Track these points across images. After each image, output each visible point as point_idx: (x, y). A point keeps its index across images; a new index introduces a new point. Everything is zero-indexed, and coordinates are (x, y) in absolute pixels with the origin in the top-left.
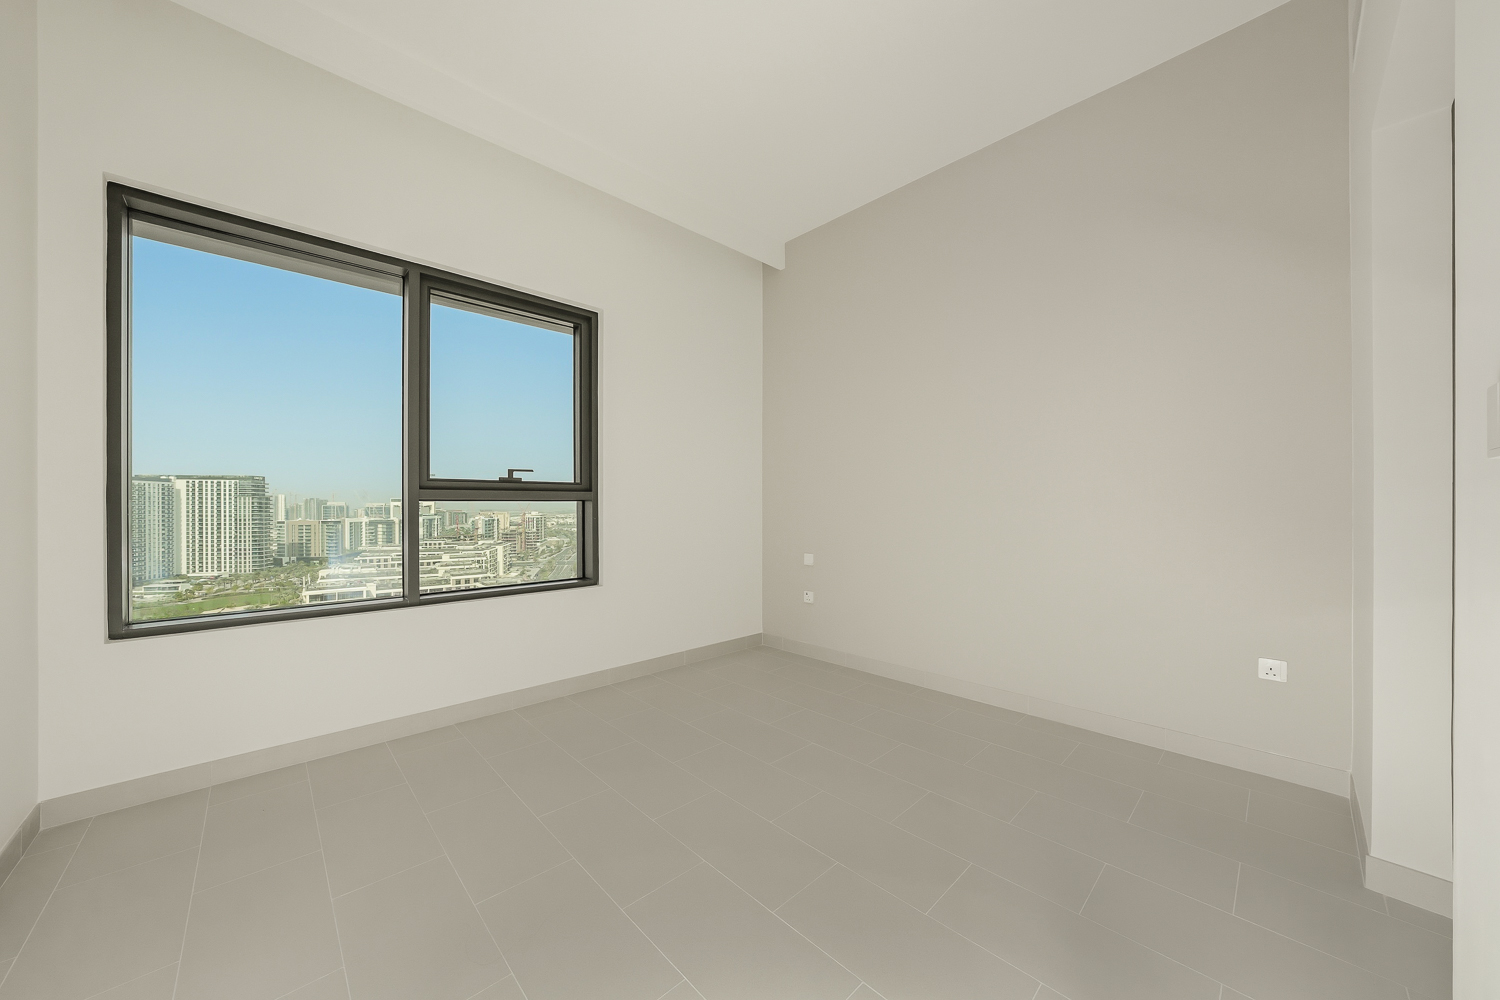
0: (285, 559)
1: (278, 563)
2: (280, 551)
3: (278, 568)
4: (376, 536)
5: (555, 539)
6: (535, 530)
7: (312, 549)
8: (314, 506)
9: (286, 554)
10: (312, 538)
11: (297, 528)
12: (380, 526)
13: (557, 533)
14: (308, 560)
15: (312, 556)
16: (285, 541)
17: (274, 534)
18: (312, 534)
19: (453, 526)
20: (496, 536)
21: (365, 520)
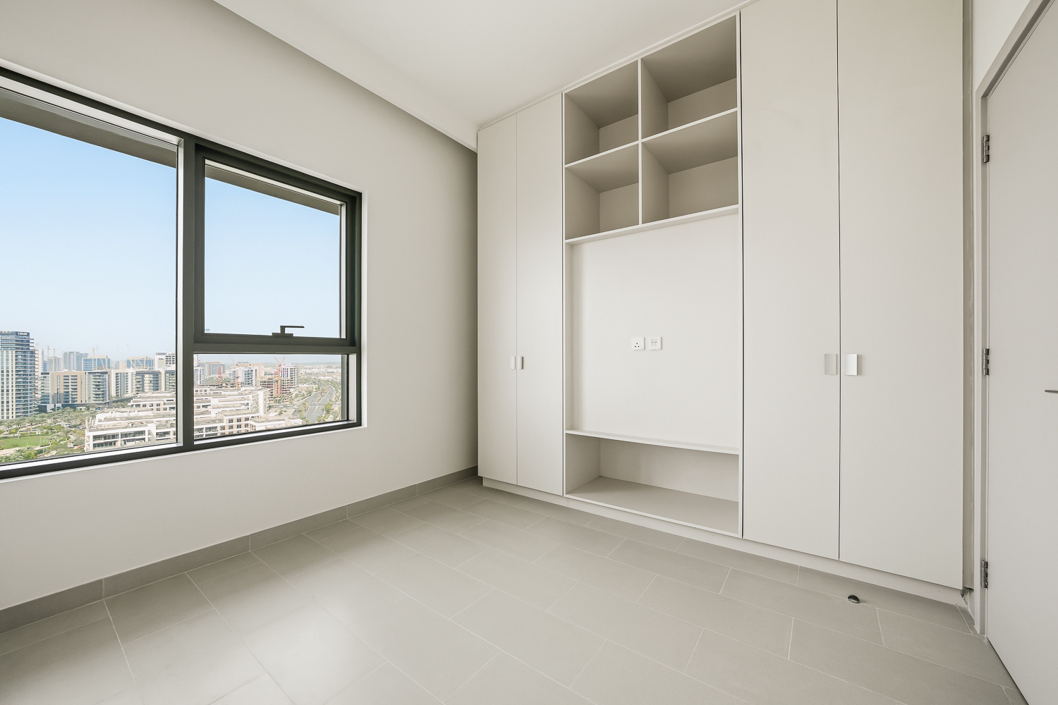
0: (50, 407)
1: (42, 409)
2: (45, 398)
3: (43, 414)
4: (143, 384)
5: (305, 385)
6: (289, 378)
7: (79, 396)
8: (73, 358)
9: (51, 401)
10: (79, 387)
11: (62, 378)
12: (146, 376)
13: (306, 381)
14: (73, 407)
15: (79, 402)
16: (51, 391)
17: (39, 384)
18: (79, 384)
19: (212, 376)
20: (254, 384)
21: (131, 371)
